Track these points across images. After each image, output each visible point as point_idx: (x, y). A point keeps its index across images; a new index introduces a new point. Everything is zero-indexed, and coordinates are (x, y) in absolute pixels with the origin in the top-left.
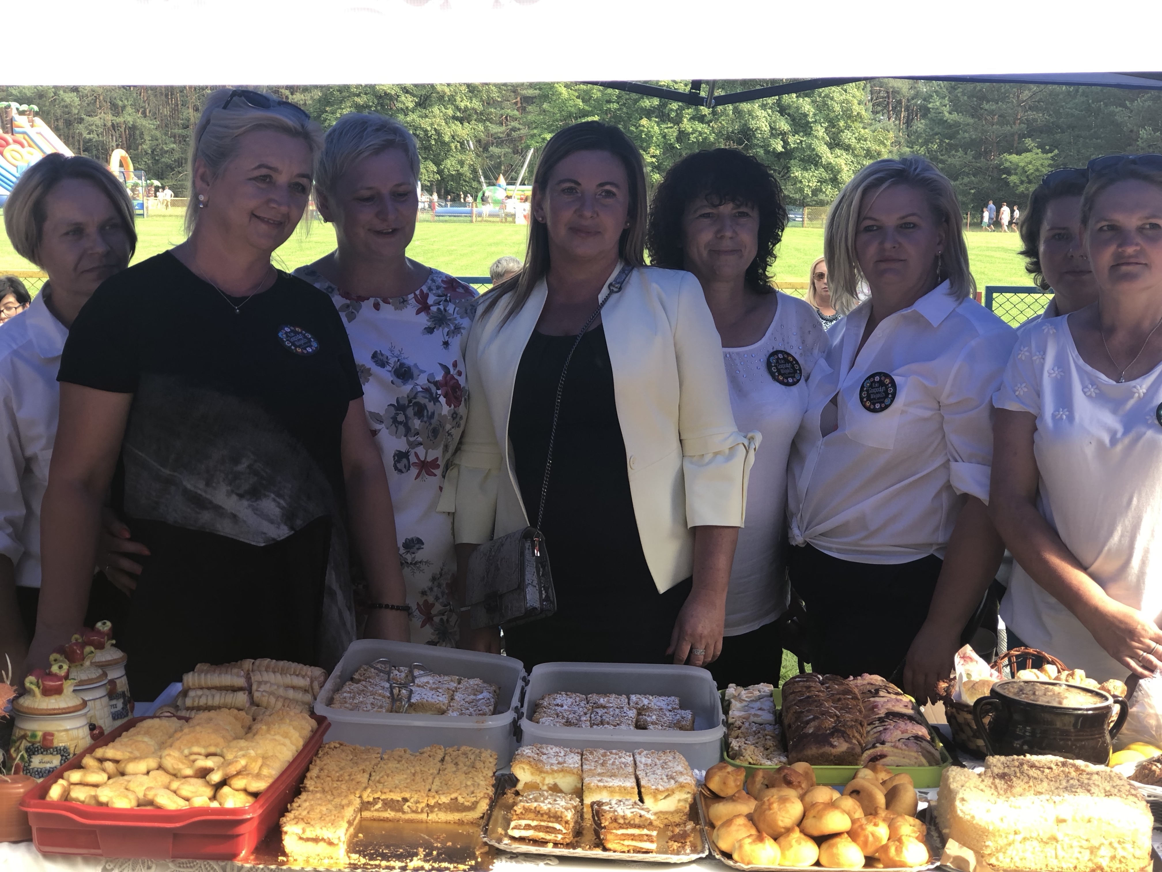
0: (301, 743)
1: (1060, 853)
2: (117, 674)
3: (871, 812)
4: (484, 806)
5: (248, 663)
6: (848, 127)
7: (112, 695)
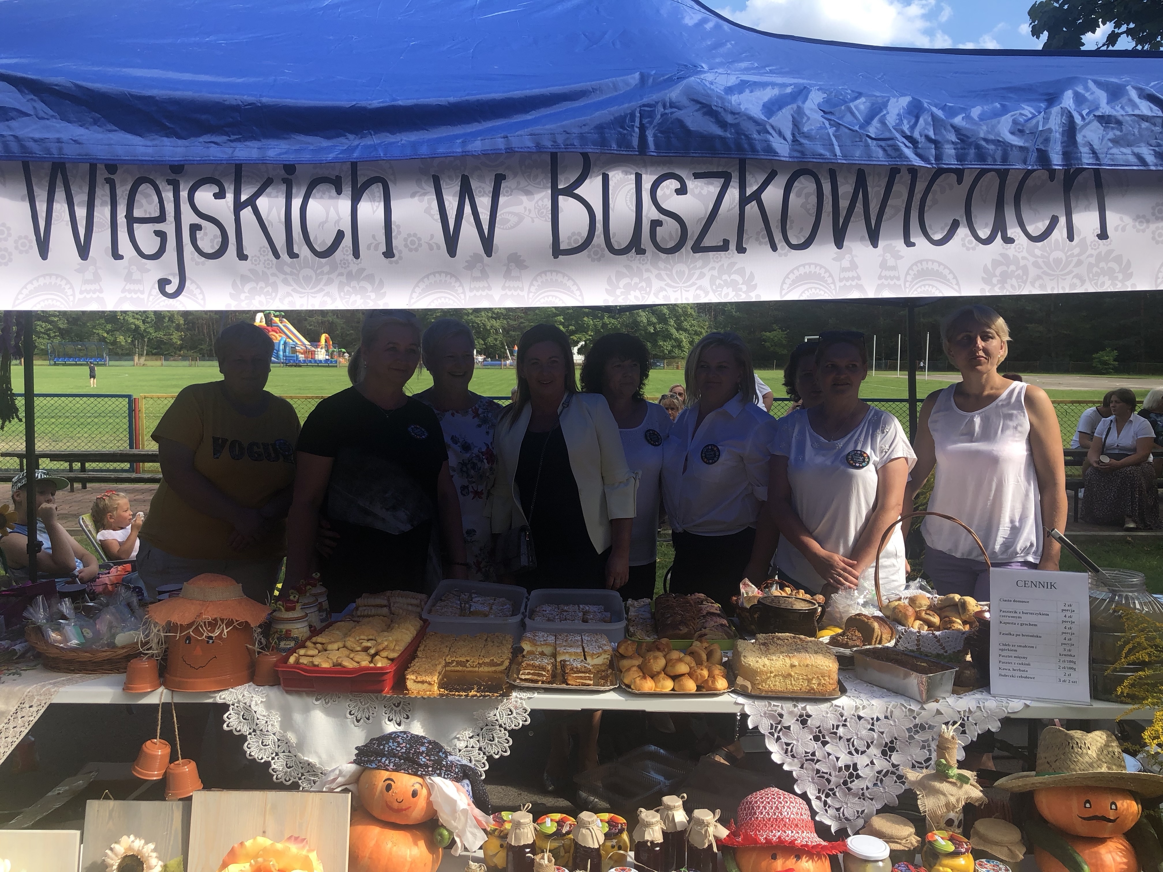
0: (415, 633)
1: (793, 682)
2: (323, 599)
3: (699, 663)
4: (507, 663)
5: (388, 593)
6: (686, 320)
7: (320, 610)
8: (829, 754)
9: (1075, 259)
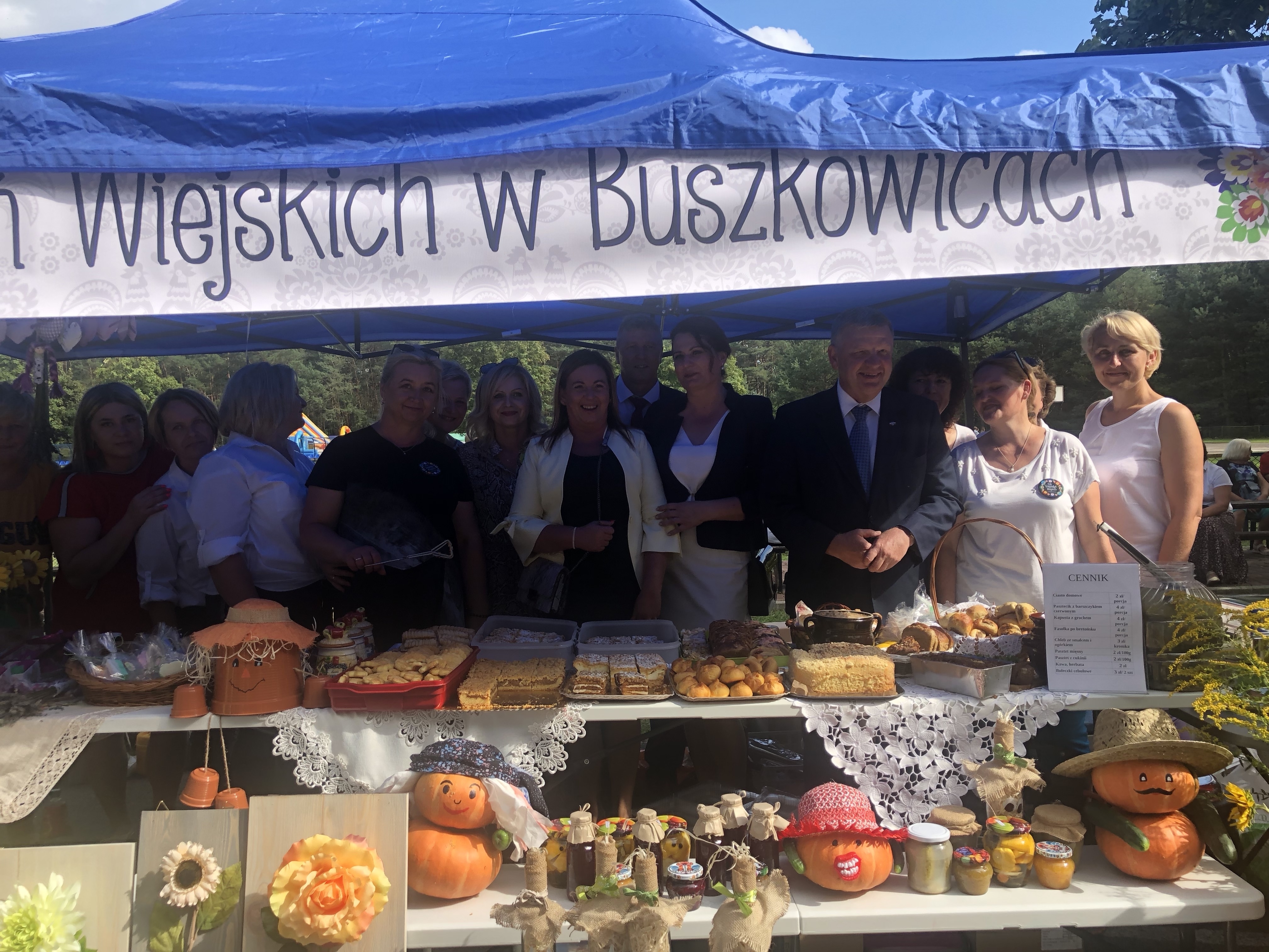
0: (465, 657)
1: (850, 684)
3: (754, 670)
4: (560, 681)
7: (367, 644)
8: (890, 756)
9: (1103, 237)
